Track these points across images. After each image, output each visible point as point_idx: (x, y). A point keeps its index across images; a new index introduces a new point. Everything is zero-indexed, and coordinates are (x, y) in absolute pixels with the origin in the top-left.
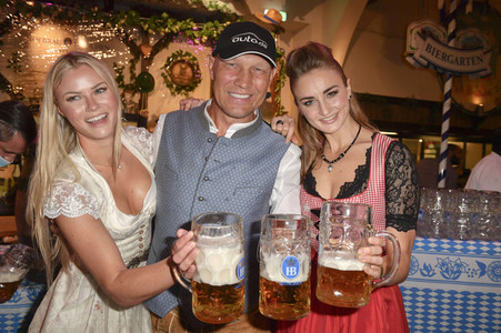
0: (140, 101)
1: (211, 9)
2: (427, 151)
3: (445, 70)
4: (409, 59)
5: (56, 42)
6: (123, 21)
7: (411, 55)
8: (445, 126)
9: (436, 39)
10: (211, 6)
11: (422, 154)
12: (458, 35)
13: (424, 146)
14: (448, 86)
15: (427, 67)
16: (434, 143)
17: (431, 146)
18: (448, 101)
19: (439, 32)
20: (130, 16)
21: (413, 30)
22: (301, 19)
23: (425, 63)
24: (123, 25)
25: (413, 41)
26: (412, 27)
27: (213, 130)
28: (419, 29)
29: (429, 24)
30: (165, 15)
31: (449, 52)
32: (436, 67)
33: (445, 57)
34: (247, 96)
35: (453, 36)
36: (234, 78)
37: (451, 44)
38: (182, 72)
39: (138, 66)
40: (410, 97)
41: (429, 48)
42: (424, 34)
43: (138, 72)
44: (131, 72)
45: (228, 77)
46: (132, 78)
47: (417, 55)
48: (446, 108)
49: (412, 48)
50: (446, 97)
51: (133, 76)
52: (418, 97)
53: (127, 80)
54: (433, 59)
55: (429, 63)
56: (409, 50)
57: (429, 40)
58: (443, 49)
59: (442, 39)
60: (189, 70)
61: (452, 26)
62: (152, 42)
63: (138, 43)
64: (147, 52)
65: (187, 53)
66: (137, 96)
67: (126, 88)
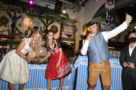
0: (45, 35)
1: (62, 17)
4: (101, 29)
5: (29, 21)
19: (106, 24)
23: (104, 30)
25: (102, 26)
26: (101, 23)
29: (105, 23)
31: (108, 28)
35: (109, 25)
38: (54, 29)
39: (45, 27)
42: (104, 24)
43: (45, 28)
47: (102, 28)
51: (44, 29)
53: (43, 30)
57: (105, 26)
59: (107, 26)
60: (56, 29)
61: (109, 23)
62: (49, 23)
63: (46, 23)
64: (47, 25)
65: (56, 26)
66: (44, 33)
67: (42, 32)
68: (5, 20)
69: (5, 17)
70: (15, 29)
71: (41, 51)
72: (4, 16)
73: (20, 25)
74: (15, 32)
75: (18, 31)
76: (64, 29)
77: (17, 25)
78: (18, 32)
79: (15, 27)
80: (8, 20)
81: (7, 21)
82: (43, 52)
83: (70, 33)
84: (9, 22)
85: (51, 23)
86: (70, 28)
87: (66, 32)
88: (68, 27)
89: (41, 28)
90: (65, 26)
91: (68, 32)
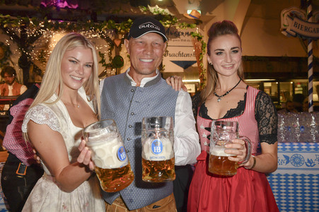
1: (155, 14)
2: (296, 89)
3: (307, 37)
4: (284, 33)
6: (106, 27)
7: (285, 30)
8: (310, 73)
9: (300, 19)
10: (155, 12)
11: (294, 91)
12: (314, 14)
13: (294, 86)
14: (310, 47)
15: (295, 36)
16: (301, 83)
17: (299, 86)
18: (311, 57)
19: (301, 13)
20: (110, 24)
21: (285, 14)
22: (210, 13)
23: (294, 34)
24: (106, 29)
25: (285, 21)
26: (283, 12)
27: (134, 84)
28: (288, 13)
29: (295, 9)
30: (130, 20)
31: (308, 25)
32: (301, 36)
33: (306, 29)
34: (151, 60)
35: (310, 15)
36: (143, 50)
37: (310, 20)
39: (114, 52)
40: (284, 55)
41: (296, 24)
42: (292, 16)
43: (113, 56)
44: (110, 56)
45: (138, 50)
46: (110, 60)
47: (288, 30)
48: (310, 61)
49: (285, 26)
50: (310, 54)
52: (289, 55)
53: (108, 61)
54: (299, 31)
55: (297, 34)
56: (283, 27)
57: (295, 20)
58: (305, 24)
59: (304, 18)
61: (310, 9)
63: (112, 38)
64: (118, 43)
66: (114, 70)
67: (107, 66)
70: (31, 70)
76: (168, 49)
79: (30, 66)
81: (6, 52)
83: (188, 55)
84: (10, 52)
86: (185, 40)
87: (174, 55)
88: (178, 39)
89: (101, 55)
90: (171, 38)
91: (180, 54)
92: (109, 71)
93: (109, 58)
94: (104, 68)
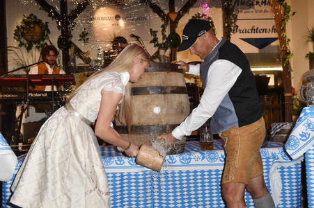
0: (171, 55)
5: (110, 19)
39: (168, 29)
44: (163, 34)
46: (164, 39)
51: (165, 37)
53: (160, 41)
62: (177, 10)
63: (166, 12)
64: (173, 17)
65: (203, 15)
66: (169, 51)
67: (160, 46)
68: (37, 29)
69: (35, 17)
70: (71, 52)
71: (157, 110)
72: (32, 15)
73: (84, 36)
74: (74, 62)
75: (81, 57)
76: (238, 23)
77: (75, 39)
78: (81, 62)
79: (70, 47)
80: (46, 26)
81: (45, 30)
82: (165, 110)
83: (264, 31)
84: (49, 32)
85: (185, 9)
86: (261, 11)
87: (246, 31)
88: (251, 10)
89: (154, 33)
90: (242, 9)
91: (254, 30)
92: (162, 52)
93: (161, 37)
94: (156, 49)
